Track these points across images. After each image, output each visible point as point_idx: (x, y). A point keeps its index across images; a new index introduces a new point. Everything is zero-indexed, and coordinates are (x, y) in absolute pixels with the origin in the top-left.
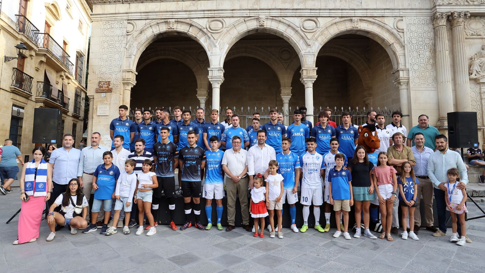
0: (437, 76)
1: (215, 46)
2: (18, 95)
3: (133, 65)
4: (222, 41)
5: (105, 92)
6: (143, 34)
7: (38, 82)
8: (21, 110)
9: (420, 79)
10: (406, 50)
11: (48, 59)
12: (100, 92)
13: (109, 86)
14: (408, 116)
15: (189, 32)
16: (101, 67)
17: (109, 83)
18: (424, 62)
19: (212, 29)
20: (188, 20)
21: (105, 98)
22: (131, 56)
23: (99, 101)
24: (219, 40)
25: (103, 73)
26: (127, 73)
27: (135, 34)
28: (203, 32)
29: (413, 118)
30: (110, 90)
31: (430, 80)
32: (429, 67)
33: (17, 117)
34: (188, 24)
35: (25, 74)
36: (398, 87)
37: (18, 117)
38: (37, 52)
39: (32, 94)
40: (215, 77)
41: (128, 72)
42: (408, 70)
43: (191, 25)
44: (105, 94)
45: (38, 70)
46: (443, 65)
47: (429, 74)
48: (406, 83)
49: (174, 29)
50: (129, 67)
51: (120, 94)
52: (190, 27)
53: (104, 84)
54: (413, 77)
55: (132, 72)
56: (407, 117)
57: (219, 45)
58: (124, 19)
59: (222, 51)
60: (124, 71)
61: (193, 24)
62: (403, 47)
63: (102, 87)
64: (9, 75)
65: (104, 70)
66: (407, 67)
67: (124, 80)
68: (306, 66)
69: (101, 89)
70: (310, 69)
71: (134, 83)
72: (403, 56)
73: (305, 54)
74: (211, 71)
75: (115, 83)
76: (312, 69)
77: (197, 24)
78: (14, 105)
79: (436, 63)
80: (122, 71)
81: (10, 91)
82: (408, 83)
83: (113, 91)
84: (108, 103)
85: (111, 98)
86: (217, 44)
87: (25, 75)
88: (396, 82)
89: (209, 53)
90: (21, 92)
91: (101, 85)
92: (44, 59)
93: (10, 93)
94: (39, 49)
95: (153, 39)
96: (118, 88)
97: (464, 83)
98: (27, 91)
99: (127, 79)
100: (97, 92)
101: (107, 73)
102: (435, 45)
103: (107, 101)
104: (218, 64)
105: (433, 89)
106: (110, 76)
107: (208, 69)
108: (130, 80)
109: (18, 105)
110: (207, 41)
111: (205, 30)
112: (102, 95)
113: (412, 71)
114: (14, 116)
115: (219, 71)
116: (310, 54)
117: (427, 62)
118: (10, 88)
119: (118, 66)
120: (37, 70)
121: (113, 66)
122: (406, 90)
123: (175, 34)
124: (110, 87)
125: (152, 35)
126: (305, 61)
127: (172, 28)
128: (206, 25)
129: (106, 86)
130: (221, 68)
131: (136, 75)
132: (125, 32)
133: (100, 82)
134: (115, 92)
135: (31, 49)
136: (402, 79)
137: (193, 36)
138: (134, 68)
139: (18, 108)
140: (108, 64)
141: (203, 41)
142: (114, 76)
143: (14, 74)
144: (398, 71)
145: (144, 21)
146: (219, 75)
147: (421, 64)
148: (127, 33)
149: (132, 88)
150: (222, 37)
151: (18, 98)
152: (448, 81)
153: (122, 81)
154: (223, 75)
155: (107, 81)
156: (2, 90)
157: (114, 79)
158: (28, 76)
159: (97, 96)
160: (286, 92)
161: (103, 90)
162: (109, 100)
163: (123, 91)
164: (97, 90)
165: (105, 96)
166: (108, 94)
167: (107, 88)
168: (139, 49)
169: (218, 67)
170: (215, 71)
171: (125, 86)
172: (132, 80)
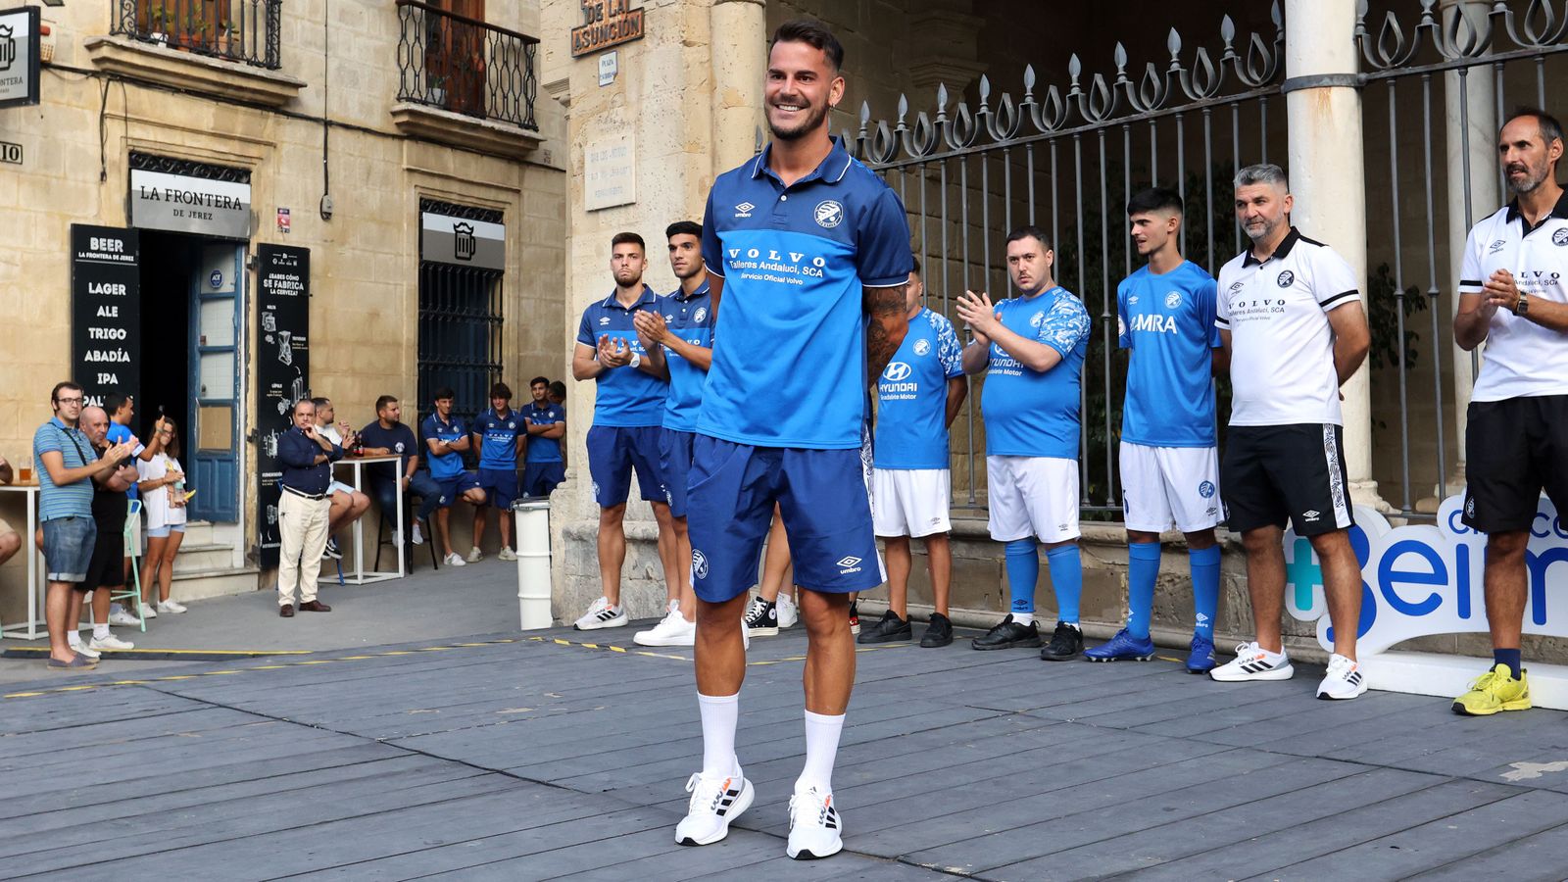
2: (453, 146)
5: (610, 42)
8: (483, 230)
12: (592, 48)
21: (614, 89)
30: (634, 24)
33: (455, 266)
37: (464, 268)
44: (612, 56)
51: (685, 43)
63: (598, 13)
64: (378, 43)
69: (596, 25)
78: (427, 205)
81: (394, 130)
83: (648, 25)
84: (631, 115)
85: (640, 81)
87: (489, 37)
90: (456, 130)
91: (595, 3)
93: (396, 142)
100: (584, 50)
103: (624, 103)
109: (454, 199)
114: (436, 264)
118: (395, 114)
124: (633, 4)
129: (615, 3)
134: (658, 33)
139: (457, 221)
143: (404, 36)
151: (451, 161)
156: (341, 131)
158: (511, 34)
159: (586, 80)
161: (603, 34)
162: (632, 96)
163: (704, 11)
164: (578, 39)
165: (616, 75)
166: (629, 51)
167: (621, 10)
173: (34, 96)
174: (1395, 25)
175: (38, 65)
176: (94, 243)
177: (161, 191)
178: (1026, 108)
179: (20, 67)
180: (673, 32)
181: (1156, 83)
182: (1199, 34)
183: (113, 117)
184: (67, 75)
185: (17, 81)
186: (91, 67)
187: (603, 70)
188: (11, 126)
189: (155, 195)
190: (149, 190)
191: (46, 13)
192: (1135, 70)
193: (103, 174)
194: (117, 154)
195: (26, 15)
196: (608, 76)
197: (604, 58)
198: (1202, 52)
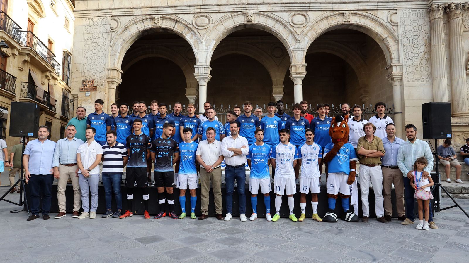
0: (432, 71)
1: (202, 43)
2: (1, 95)
3: (118, 63)
4: (208, 37)
5: (89, 90)
6: (128, 30)
7: (21, 82)
8: (5, 111)
9: (414, 75)
10: (400, 45)
11: (32, 58)
12: (84, 90)
13: (94, 84)
14: (401, 113)
15: (174, 29)
16: (85, 65)
17: (93, 82)
18: (419, 57)
19: (199, 25)
20: (174, 15)
21: (89, 97)
22: (116, 54)
23: (84, 100)
24: (206, 36)
25: (87, 71)
26: (112, 71)
27: (120, 31)
28: (189, 28)
29: (406, 115)
30: (95, 89)
31: (425, 76)
32: (424, 62)
34: (173, 20)
35: (8, 73)
36: (392, 84)
37: (2, 118)
38: (20, 51)
39: (15, 94)
40: (202, 75)
41: (112, 70)
42: (402, 65)
43: (177, 21)
44: (89, 92)
45: (22, 69)
46: (438, 59)
47: (424, 69)
48: (399, 79)
49: (159, 25)
50: (114, 64)
51: (105, 93)
52: (176, 23)
53: (88, 83)
54: (407, 73)
55: (117, 70)
56: (400, 115)
57: (206, 41)
58: (107, 15)
59: (208, 47)
60: (109, 69)
61: (179, 20)
62: (397, 41)
63: (86, 86)
65: (88, 68)
66: (401, 62)
67: (108, 78)
68: (295, 62)
69: (86, 87)
70: (299, 65)
71: (120, 81)
72: (397, 51)
73: (293, 50)
74: (198, 69)
75: (99, 81)
76: (301, 65)
77: (182, 20)
79: (432, 58)
80: (106, 69)
82: (401, 79)
83: (97, 89)
85: (95, 97)
86: (203, 41)
87: (7, 75)
88: (389, 78)
89: (195, 50)
91: (86, 84)
92: (27, 58)
94: (22, 47)
95: (138, 36)
96: (102, 86)
97: (461, 78)
98: (10, 91)
99: (111, 78)
100: (81, 90)
101: (91, 71)
102: (430, 39)
103: (91, 100)
104: (205, 61)
105: (428, 85)
106: (94, 74)
107: (195, 67)
109: (1, 105)
110: (193, 37)
111: (191, 26)
112: (86, 94)
113: (406, 66)
115: (206, 68)
116: (299, 49)
117: (421, 57)
119: (102, 64)
120: (20, 70)
121: (98, 64)
122: (400, 86)
123: (161, 30)
124: (94, 86)
125: (137, 32)
126: (294, 56)
127: (157, 24)
128: (192, 21)
129: (90, 84)
130: (208, 65)
131: (122, 74)
132: (109, 29)
133: (84, 81)
134: (100, 91)
135: (13, 47)
136: (395, 75)
137: (179, 32)
138: (119, 67)
140: (92, 62)
141: (189, 37)
142: (98, 74)
144: (391, 66)
145: (128, 18)
146: (205, 73)
147: (415, 59)
148: (111, 29)
149: (117, 87)
150: (208, 33)
151: (1, 98)
152: (443, 76)
153: (107, 79)
154: (210, 73)
155: (91, 79)
157: (99, 77)
158: (11, 75)
159: (81, 95)
160: (278, 91)
161: (87, 89)
163: (107, 89)
164: (81, 88)
165: (89, 95)
166: (93, 92)
167: (92, 86)
168: (124, 47)
169: (205, 64)
170: (202, 68)
171: (110, 84)
172: (117, 78)
180: (102, 91)
196: (87, 95)
197: (86, 92)
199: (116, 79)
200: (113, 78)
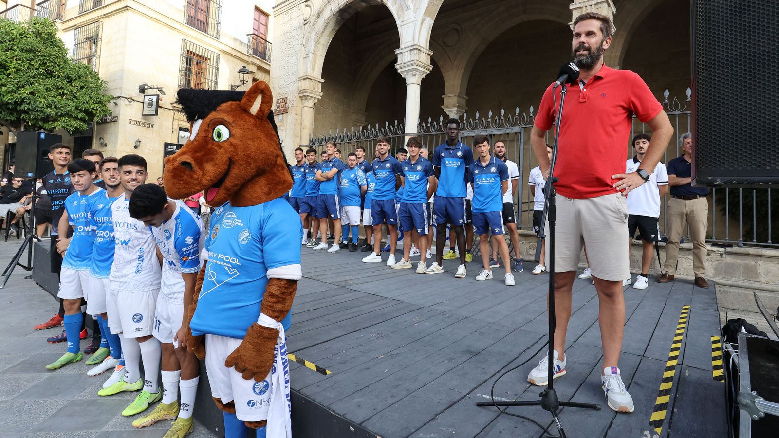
1: (407, 7)
3: (313, 69)
5: (281, 113)
6: (321, 16)
12: (278, 114)
13: (286, 103)
16: (280, 78)
17: (285, 100)
21: (281, 123)
22: (308, 55)
25: (280, 88)
26: (303, 81)
27: (312, 19)
30: (287, 110)
40: (406, 65)
41: (304, 79)
44: (282, 116)
50: (308, 71)
51: (296, 115)
53: (281, 102)
55: (314, 79)
57: (414, 3)
59: (416, 12)
60: (300, 79)
63: (279, 107)
65: (282, 82)
67: (300, 92)
69: (279, 109)
71: (319, 95)
74: (401, 55)
75: (291, 98)
80: (298, 79)
83: (289, 110)
84: (285, 128)
85: (287, 121)
86: (409, 3)
89: (399, 24)
91: (279, 104)
95: (337, 22)
96: (294, 105)
99: (302, 91)
101: (284, 86)
103: (283, 126)
104: (412, 40)
106: (287, 89)
107: (397, 52)
108: (306, 92)
110: (396, 1)
115: (412, 52)
119: (294, 73)
121: (290, 75)
124: (287, 106)
125: (330, 16)
129: (284, 105)
131: (323, 84)
132: (302, 21)
134: (290, 112)
138: (317, 74)
140: (286, 73)
142: (290, 89)
146: (411, 60)
148: (305, 21)
153: (299, 94)
155: (284, 97)
157: (291, 92)
161: (280, 111)
162: (285, 125)
163: (301, 108)
165: (282, 120)
166: (285, 115)
168: (318, 42)
169: (412, 44)
170: (406, 52)
171: (304, 101)
172: (311, 91)
173: (156, 114)
174: (424, 125)
175: (158, 106)
176: (170, 147)
177: (186, 136)
178: (360, 134)
179: (154, 107)
180: (294, 112)
181: (383, 132)
182: (392, 123)
183: (176, 119)
184: (165, 109)
185: (153, 110)
186: (172, 108)
187: (280, 119)
188: (152, 120)
189: (185, 137)
190: (183, 136)
191: (161, 96)
192: (380, 129)
193: (173, 132)
194: (176, 128)
195: (156, 96)
197: (280, 116)
198: (391, 126)
199: (309, 93)
200: (304, 91)
